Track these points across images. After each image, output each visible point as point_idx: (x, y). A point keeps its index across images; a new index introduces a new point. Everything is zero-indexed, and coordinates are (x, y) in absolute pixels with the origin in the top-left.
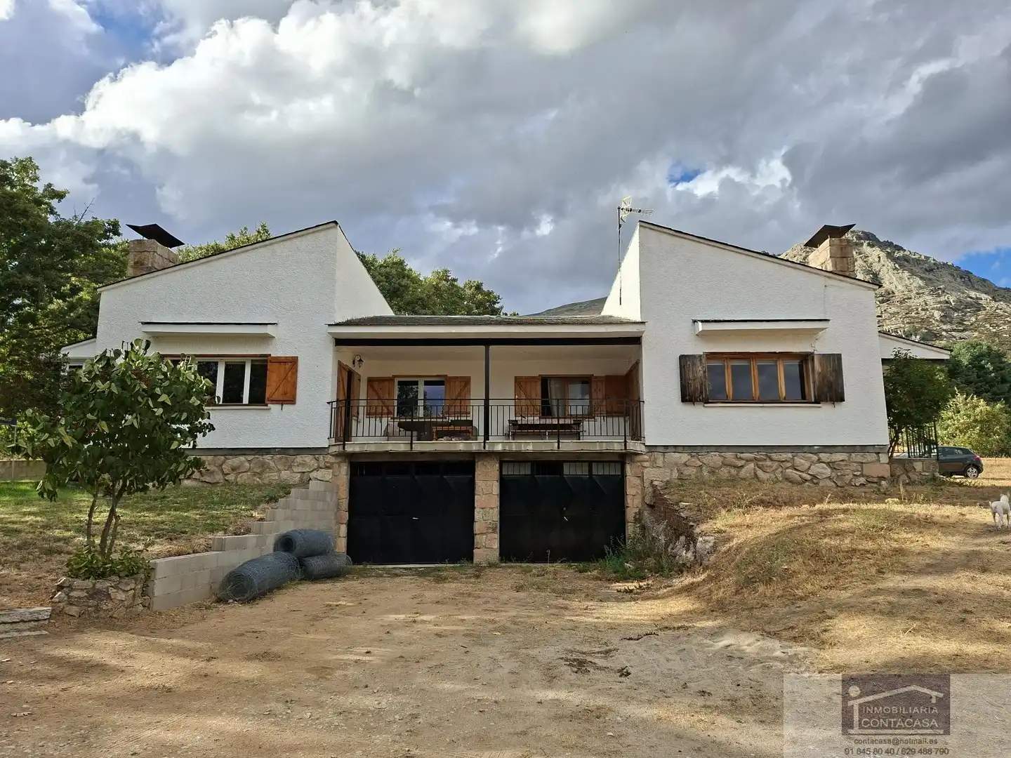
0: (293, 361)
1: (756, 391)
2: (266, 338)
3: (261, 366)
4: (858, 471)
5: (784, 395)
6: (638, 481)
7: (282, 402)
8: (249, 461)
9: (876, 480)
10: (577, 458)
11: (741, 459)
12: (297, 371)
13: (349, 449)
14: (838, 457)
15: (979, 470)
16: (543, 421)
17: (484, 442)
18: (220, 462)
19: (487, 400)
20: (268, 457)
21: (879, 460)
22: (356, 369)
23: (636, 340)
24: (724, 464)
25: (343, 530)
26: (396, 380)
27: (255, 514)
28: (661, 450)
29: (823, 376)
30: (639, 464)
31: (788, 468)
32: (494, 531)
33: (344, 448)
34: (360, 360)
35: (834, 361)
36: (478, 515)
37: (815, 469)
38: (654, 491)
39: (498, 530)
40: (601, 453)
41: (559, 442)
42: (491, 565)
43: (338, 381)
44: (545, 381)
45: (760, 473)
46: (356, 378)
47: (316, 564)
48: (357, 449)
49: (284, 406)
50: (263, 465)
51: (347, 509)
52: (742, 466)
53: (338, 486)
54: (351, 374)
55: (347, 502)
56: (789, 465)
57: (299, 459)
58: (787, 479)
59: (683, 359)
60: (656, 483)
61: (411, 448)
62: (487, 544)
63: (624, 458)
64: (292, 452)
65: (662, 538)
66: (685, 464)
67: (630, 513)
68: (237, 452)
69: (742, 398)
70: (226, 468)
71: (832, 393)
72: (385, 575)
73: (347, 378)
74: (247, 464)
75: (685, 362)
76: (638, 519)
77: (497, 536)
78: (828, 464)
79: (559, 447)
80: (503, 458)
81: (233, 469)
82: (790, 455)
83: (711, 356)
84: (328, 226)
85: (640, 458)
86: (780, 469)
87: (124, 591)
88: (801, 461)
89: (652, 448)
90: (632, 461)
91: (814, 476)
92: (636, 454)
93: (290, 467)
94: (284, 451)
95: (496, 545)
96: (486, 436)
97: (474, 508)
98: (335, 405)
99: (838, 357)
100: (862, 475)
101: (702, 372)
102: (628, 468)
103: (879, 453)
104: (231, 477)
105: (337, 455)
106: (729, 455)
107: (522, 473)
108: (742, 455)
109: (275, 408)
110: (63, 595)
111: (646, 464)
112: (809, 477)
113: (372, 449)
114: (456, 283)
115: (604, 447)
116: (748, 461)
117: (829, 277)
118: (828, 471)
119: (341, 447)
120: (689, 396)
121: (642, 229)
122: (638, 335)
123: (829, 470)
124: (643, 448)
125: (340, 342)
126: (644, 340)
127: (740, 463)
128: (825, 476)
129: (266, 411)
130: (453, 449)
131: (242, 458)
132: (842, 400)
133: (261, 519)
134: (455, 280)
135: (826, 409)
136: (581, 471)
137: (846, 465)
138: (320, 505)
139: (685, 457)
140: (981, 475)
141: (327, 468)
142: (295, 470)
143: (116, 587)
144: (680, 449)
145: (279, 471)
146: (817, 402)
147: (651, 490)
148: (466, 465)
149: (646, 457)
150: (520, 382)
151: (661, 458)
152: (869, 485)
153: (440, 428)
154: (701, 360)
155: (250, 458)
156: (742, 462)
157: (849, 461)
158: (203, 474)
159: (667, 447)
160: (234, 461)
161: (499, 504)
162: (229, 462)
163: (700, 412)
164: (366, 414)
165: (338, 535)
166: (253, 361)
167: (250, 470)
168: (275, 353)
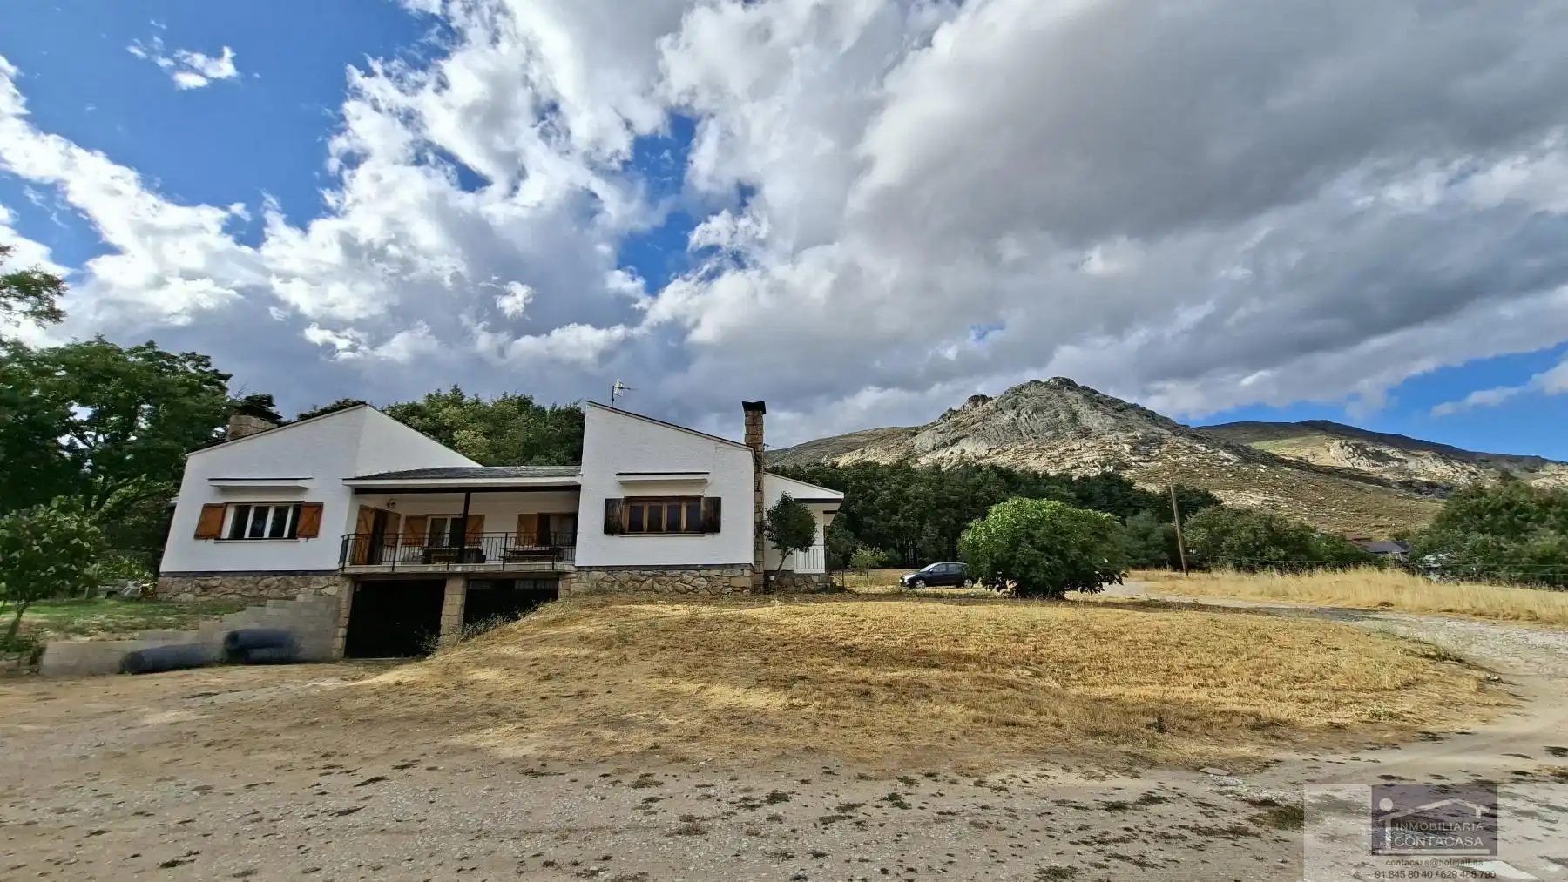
0: (319, 507)
1: (665, 524)
2: (303, 489)
3: (299, 507)
4: (727, 583)
5: (685, 527)
7: (307, 536)
8: (279, 580)
9: (739, 589)
10: (526, 577)
11: (644, 575)
12: (321, 513)
14: (713, 572)
17: (448, 565)
18: (257, 581)
20: (293, 577)
21: (745, 575)
22: (389, 510)
23: (578, 488)
24: (631, 579)
25: (342, 632)
26: (430, 518)
28: (587, 569)
29: (706, 514)
30: (569, 580)
31: (677, 581)
33: (344, 570)
34: (395, 503)
35: (714, 502)
36: (443, 621)
37: (697, 582)
41: (504, 565)
43: (359, 521)
44: (543, 517)
45: (657, 586)
46: (390, 515)
47: (260, 652)
49: (310, 539)
50: (288, 583)
51: (348, 615)
52: (644, 581)
53: (339, 600)
54: (381, 513)
55: (349, 611)
56: (678, 579)
57: (315, 579)
58: (676, 590)
59: (608, 501)
61: (393, 570)
63: (553, 574)
64: (311, 573)
66: (603, 580)
70: (261, 586)
71: (714, 525)
73: (375, 518)
74: (277, 583)
75: (610, 504)
78: (706, 578)
79: (504, 569)
80: (470, 577)
81: (267, 586)
82: (678, 572)
83: (628, 499)
84: (359, 406)
85: (569, 576)
86: (671, 583)
88: (687, 577)
89: (580, 568)
90: (564, 576)
91: (695, 587)
92: (568, 573)
93: (307, 584)
94: (305, 573)
97: (440, 615)
98: (350, 538)
99: (719, 500)
100: (729, 586)
101: (619, 511)
102: (559, 583)
103: (744, 569)
104: (264, 593)
105: (344, 575)
106: (635, 573)
107: (484, 588)
108: (645, 573)
109: (302, 540)
112: (691, 588)
116: (650, 576)
117: (719, 441)
119: (347, 570)
120: (611, 528)
122: (580, 484)
123: (706, 583)
126: (582, 489)
127: (642, 578)
129: (296, 543)
131: (274, 578)
132: (718, 530)
135: (708, 539)
136: (527, 586)
137: (719, 579)
139: (603, 574)
141: (336, 585)
142: (311, 587)
144: (600, 569)
146: (702, 532)
148: (438, 583)
149: (575, 575)
150: (523, 519)
151: (585, 575)
152: (734, 593)
154: (620, 502)
155: (280, 578)
156: (644, 578)
157: (722, 575)
158: (244, 590)
159: (591, 567)
160: (267, 581)
161: (462, 612)
162: (265, 581)
163: (617, 541)
164: (403, 544)
165: (335, 636)
166: (294, 506)
167: (278, 587)
168: (308, 500)
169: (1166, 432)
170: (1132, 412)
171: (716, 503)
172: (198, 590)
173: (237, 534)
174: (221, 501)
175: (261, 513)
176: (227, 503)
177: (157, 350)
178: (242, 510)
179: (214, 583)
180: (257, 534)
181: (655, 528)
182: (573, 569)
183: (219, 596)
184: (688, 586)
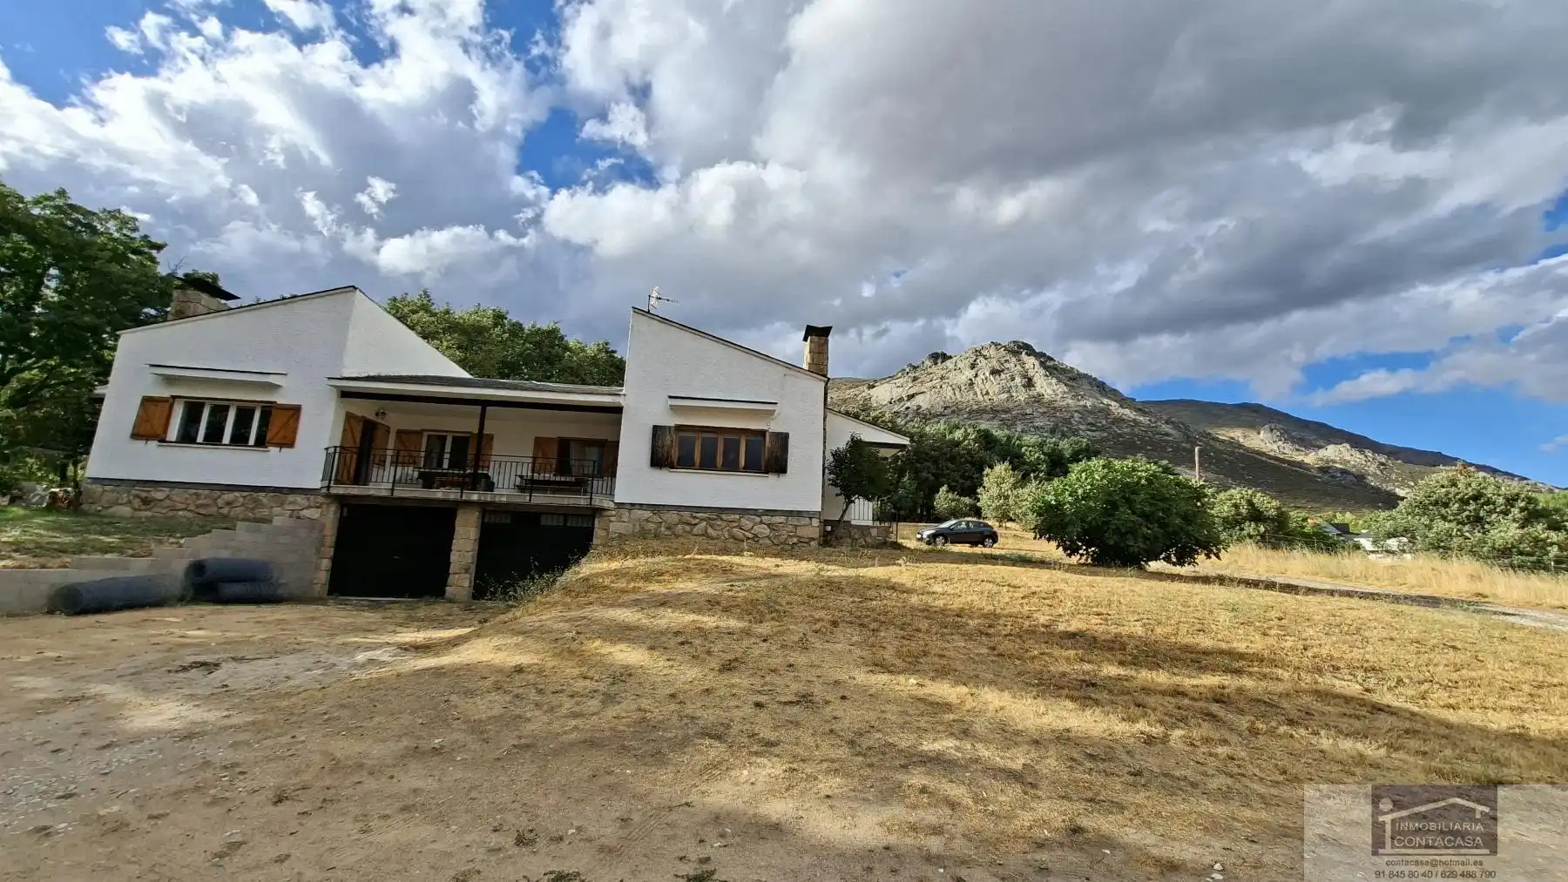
0: (296, 410)
1: (719, 461)
2: (275, 387)
3: (268, 410)
4: (792, 532)
5: (743, 465)
6: (603, 533)
7: (281, 445)
8: (243, 497)
9: (806, 540)
10: (554, 511)
11: (695, 518)
12: (299, 417)
14: (777, 519)
15: (995, 541)
17: (462, 492)
18: (216, 496)
20: (263, 494)
21: (811, 523)
22: (379, 420)
23: (618, 410)
24: (681, 522)
25: (326, 563)
26: (426, 434)
28: (628, 506)
29: (771, 453)
30: (607, 518)
31: (734, 527)
32: (467, 571)
33: (333, 490)
34: (386, 413)
36: (454, 557)
37: (758, 529)
39: (473, 571)
40: (568, 507)
41: (530, 496)
43: (344, 430)
44: (564, 442)
45: (710, 531)
46: (380, 429)
47: (233, 589)
48: (341, 491)
49: (285, 449)
50: (257, 502)
51: (333, 544)
52: (696, 524)
53: (324, 525)
54: (371, 424)
55: (334, 539)
57: (291, 498)
59: (656, 428)
61: (392, 493)
62: (459, 582)
63: (594, 512)
64: (285, 491)
66: (647, 520)
68: (232, 488)
70: (220, 502)
71: (779, 465)
73: (363, 428)
74: (241, 499)
75: (657, 431)
77: (470, 576)
78: (768, 525)
79: (530, 500)
81: (228, 504)
82: (738, 517)
83: (679, 428)
84: (347, 289)
85: (609, 513)
86: (728, 528)
88: (746, 522)
89: (620, 505)
90: (601, 516)
91: (756, 536)
92: (607, 509)
93: (282, 504)
94: (278, 490)
95: (468, 584)
97: (449, 551)
98: (335, 450)
99: (786, 435)
100: (796, 536)
101: (670, 441)
102: (597, 521)
103: (811, 518)
104: (225, 511)
105: (327, 496)
106: (686, 514)
107: (503, 521)
108: (698, 515)
109: (274, 450)
111: (613, 519)
112: (750, 536)
114: (615, 355)
115: (572, 502)
116: (703, 520)
117: (789, 368)
118: (767, 531)
120: (659, 460)
121: (634, 315)
122: (620, 406)
126: (625, 412)
127: (694, 521)
128: (764, 535)
129: (266, 453)
130: (432, 496)
131: (237, 494)
132: (784, 471)
134: (614, 352)
135: (772, 479)
136: (556, 519)
137: (783, 526)
139: (647, 514)
140: (995, 546)
141: (318, 507)
142: (286, 507)
144: (645, 507)
145: (271, 507)
146: (766, 472)
148: (447, 512)
149: (614, 512)
150: (539, 442)
151: (627, 514)
152: (800, 544)
154: (671, 430)
155: (245, 494)
156: (697, 521)
157: (786, 523)
158: (198, 506)
159: (633, 505)
160: (229, 496)
161: (477, 548)
162: (226, 497)
163: (665, 476)
164: (392, 463)
165: (317, 568)
166: (263, 407)
167: (243, 505)
168: (281, 401)
169: (1113, 403)
170: (1085, 381)
171: (783, 439)
172: (137, 503)
173: (187, 437)
174: (165, 393)
175: (220, 410)
176: (174, 397)
177: (70, 202)
178: (194, 407)
179: (159, 495)
180: (214, 437)
181: (708, 464)
182: (612, 505)
183: (164, 511)
184: (747, 533)
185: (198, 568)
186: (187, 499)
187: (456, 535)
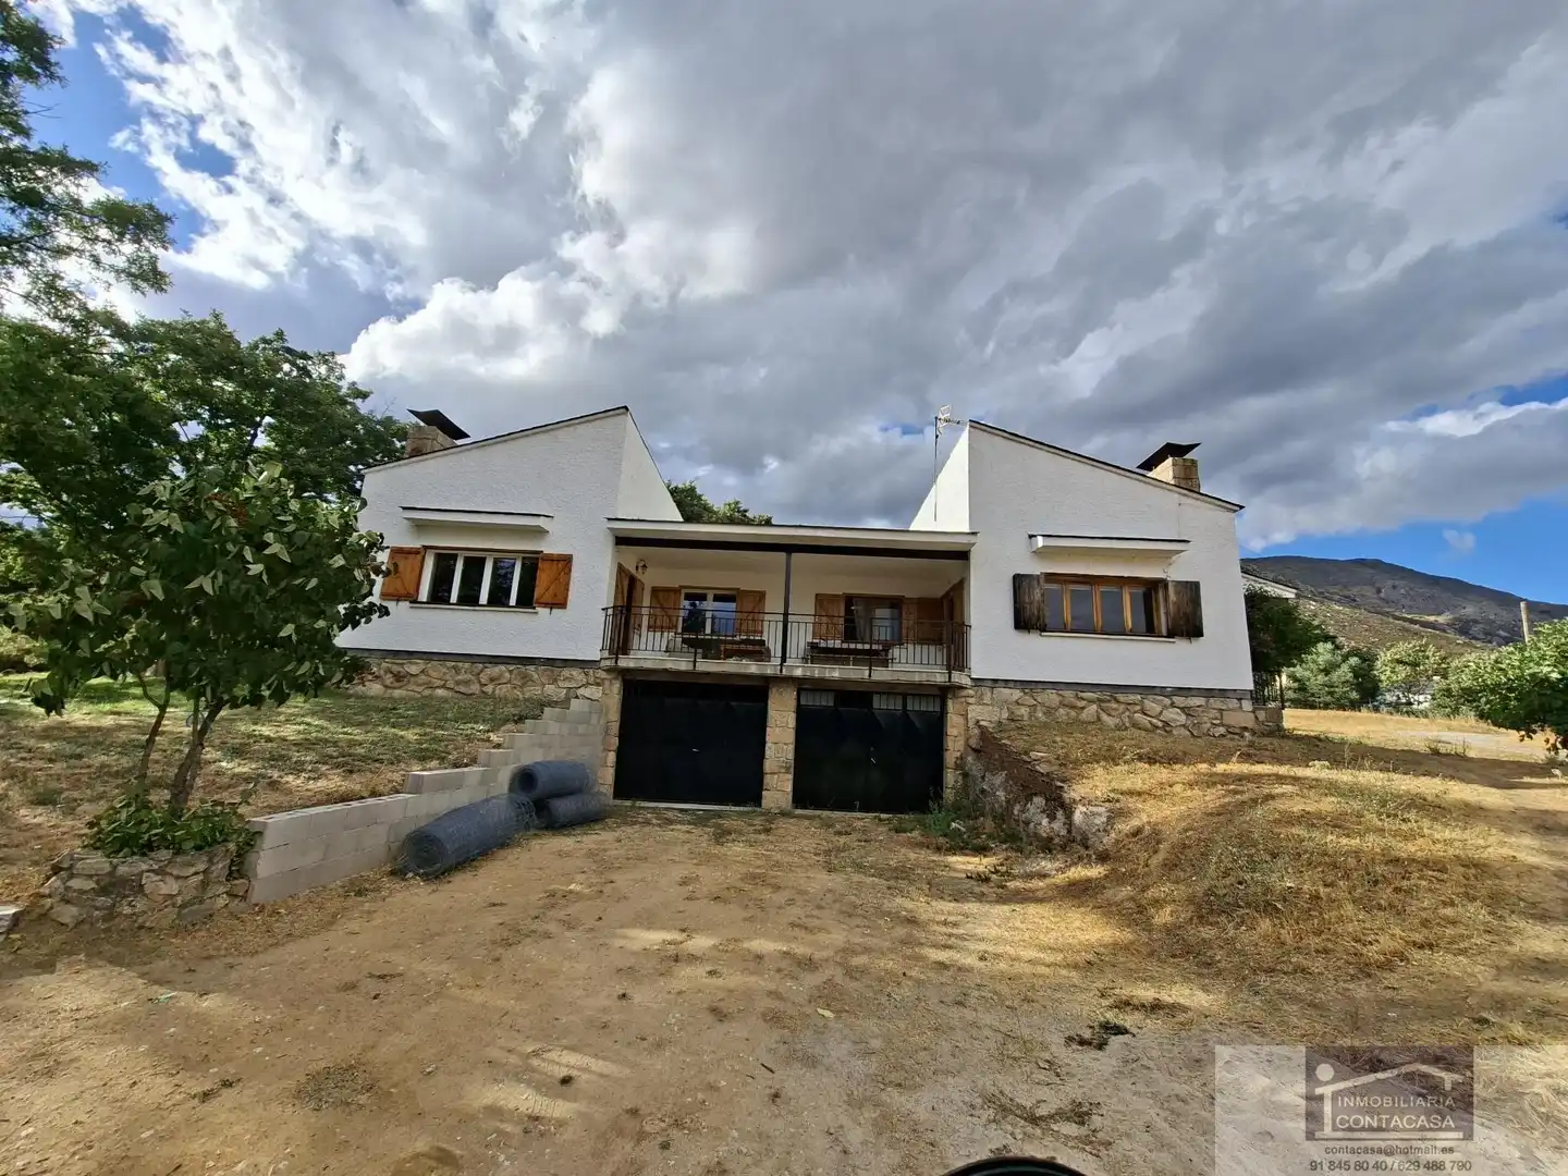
0: (566, 561)
1: (1098, 619)
2: (540, 532)
3: (532, 563)
4: (1216, 719)
5: (1130, 626)
6: (961, 720)
7: (552, 606)
8: (511, 672)
9: (1237, 731)
10: (890, 689)
11: (1081, 698)
12: (570, 570)
13: (624, 663)
14: (1193, 701)
16: (845, 646)
17: (781, 665)
18: (476, 671)
19: (786, 614)
20: (532, 668)
21: (1241, 707)
22: (639, 576)
23: (963, 555)
24: (1063, 704)
25: (612, 757)
26: (683, 591)
27: (493, 737)
28: (989, 684)
30: (963, 700)
31: (1135, 712)
32: (787, 771)
33: (616, 662)
34: (644, 566)
35: (1191, 589)
36: (769, 751)
37: (1168, 714)
38: (982, 733)
39: (792, 770)
40: (920, 685)
41: (870, 670)
42: (784, 814)
43: (617, 586)
44: (849, 600)
45: (1105, 717)
46: (638, 584)
47: (564, 807)
48: (632, 665)
49: (554, 610)
50: (526, 679)
51: (617, 734)
52: (1083, 708)
53: (604, 709)
54: (633, 580)
55: (618, 724)
56: (1138, 708)
57: (566, 672)
58: (1135, 725)
59: (1018, 580)
60: (982, 723)
61: (695, 666)
62: (779, 787)
63: (945, 692)
64: (558, 664)
65: (1001, 794)
66: (1017, 703)
67: (950, 757)
68: (496, 660)
69: (1084, 628)
70: (484, 678)
71: (1189, 626)
72: (654, 821)
73: (628, 585)
74: (507, 675)
75: (1020, 582)
76: (960, 764)
77: (791, 777)
78: (1182, 709)
79: (870, 676)
80: (802, 685)
81: (492, 680)
82: (1139, 697)
83: (1049, 577)
84: (617, 411)
85: (965, 693)
86: (1127, 713)
87: (178, 878)
88: (1152, 705)
89: (978, 682)
90: (955, 697)
91: (1166, 724)
92: (961, 688)
93: (555, 681)
94: (550, 662)
95: (789, 787)
96: (784, 658)
97: (764, 743)
98: (610, 612)
99: (1196, 585)
100: (1222, 725)
101: (1039, 595)
102: (950, 703)
103: (1241, 699)
104: (489, 689)
105: (609, 670)
106: (1069, 694)
107: (824, 703)
108: (1083, 695)
109: (543, 611)
110: (59, 883)
111: (971, 700)
112: (1160, 724)
113: (648, 665)
115: (924, 678)
116: (1091, 701)
117: (1185, 495)
119: (613, 661)
120: (1025, 621)
121: (972, 430)
122: (965, 549)
123: (1184, 717)
124: (969, 682)
125: (622, 540)
126: (973, 557)
127: (1081, 704)
128: (1178, 723)
129: (534, 615)
130: (743, 671)
131: (503, 668)
132: (1200, 634)
133: (498, 746)
135: (1181, 646)
136: (894, 705)
137: (1203, 712)
138: (581, 729)
139: (1017, 694)
141: (598, 684)
142: (561, 684)
143: (161, 872)
144: (1011, 685)
145: (544, 685)
146: (1171, 634)
147: (976, 731)
148: (756, 693)
149: (971, 692)
150: (820, 600)
151: (989, 694)
152: (1229, 736)
153: (729, 647)
154: (1038, 581)
155: (511, 668)
156: (1083, 703)
157: (1207, 707)
158: (458, 683)
159: (995, 681)
160: (492, 671)
161: (794, 740)
162: (488, 671)
163: (1034, 642)
165: (605, 765)
166: (524, 558)
167: (509, 682)
168: (547, 550)
171: (1192, 590)
172: (389, 679)
173: (439, 596)
174: (415, 543)
175: (474, 566)
176: (425, 548)
178: (445, 561)
179: (413, 669)
180: (469, 598)
182: (968, 682)
183: (419, 689)
184: (1154, 721)
185: (525, 779)
186: (445, 674)
187: (771, 722)
